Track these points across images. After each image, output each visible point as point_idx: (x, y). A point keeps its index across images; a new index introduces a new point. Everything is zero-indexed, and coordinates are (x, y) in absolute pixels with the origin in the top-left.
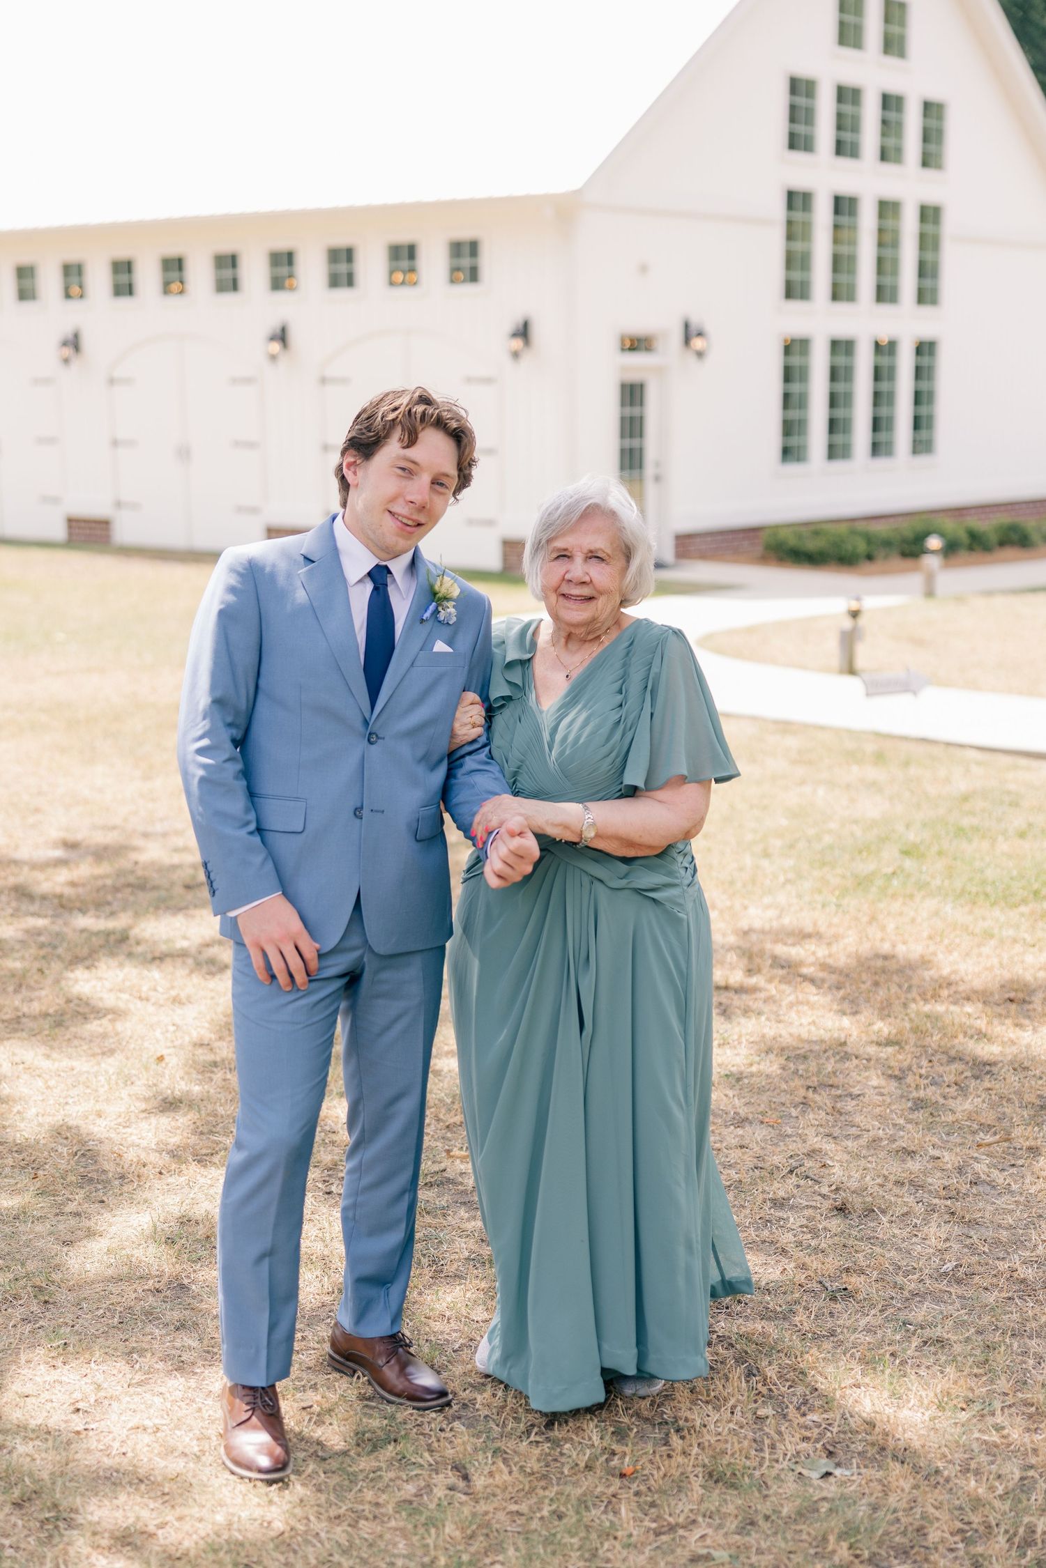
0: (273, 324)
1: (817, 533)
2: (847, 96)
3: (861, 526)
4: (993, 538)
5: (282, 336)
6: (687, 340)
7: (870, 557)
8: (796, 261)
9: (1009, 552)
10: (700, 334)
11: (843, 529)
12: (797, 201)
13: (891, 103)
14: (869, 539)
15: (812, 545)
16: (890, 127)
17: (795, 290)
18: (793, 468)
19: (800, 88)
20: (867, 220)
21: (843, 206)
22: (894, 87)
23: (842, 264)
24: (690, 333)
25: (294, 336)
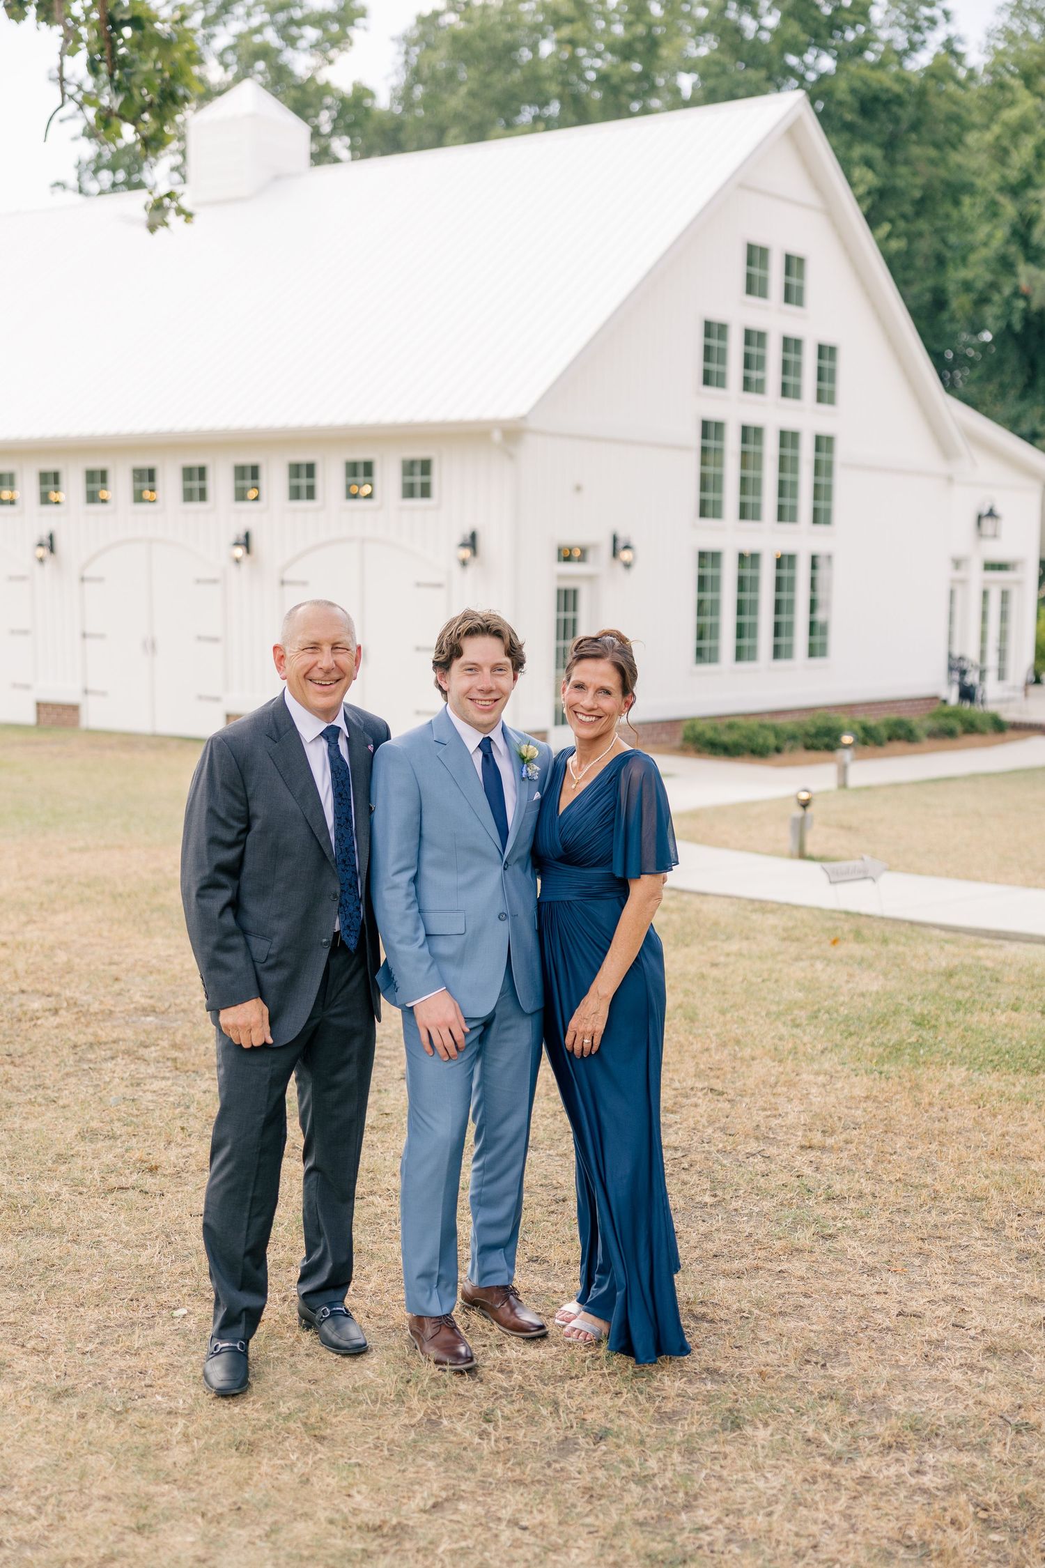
0: (238, 531)
1: (731, 727)
2: (753, 338)
3: (768, 721)
4: (884, 733)
5: (246, 542)
6: (615, 553)
7: (778, 750)
8: (709, 483)
9: (898, 746)
10: (627, 547)
11: (754, 722)
12: (711, 430)
13: (791, 345)
14: (777, 733)
15: (727, 738)
16: (789, 368)
17: (708, 509)
18: (706, 668)
19: (714, 330)
20: (771, 448)
21: (750, 434)
22: (794, 331)
23: (748, 485)
24: (617, 546)
25: (255, 542)
